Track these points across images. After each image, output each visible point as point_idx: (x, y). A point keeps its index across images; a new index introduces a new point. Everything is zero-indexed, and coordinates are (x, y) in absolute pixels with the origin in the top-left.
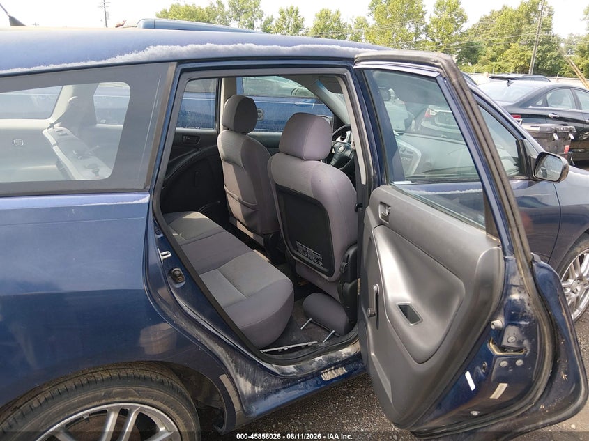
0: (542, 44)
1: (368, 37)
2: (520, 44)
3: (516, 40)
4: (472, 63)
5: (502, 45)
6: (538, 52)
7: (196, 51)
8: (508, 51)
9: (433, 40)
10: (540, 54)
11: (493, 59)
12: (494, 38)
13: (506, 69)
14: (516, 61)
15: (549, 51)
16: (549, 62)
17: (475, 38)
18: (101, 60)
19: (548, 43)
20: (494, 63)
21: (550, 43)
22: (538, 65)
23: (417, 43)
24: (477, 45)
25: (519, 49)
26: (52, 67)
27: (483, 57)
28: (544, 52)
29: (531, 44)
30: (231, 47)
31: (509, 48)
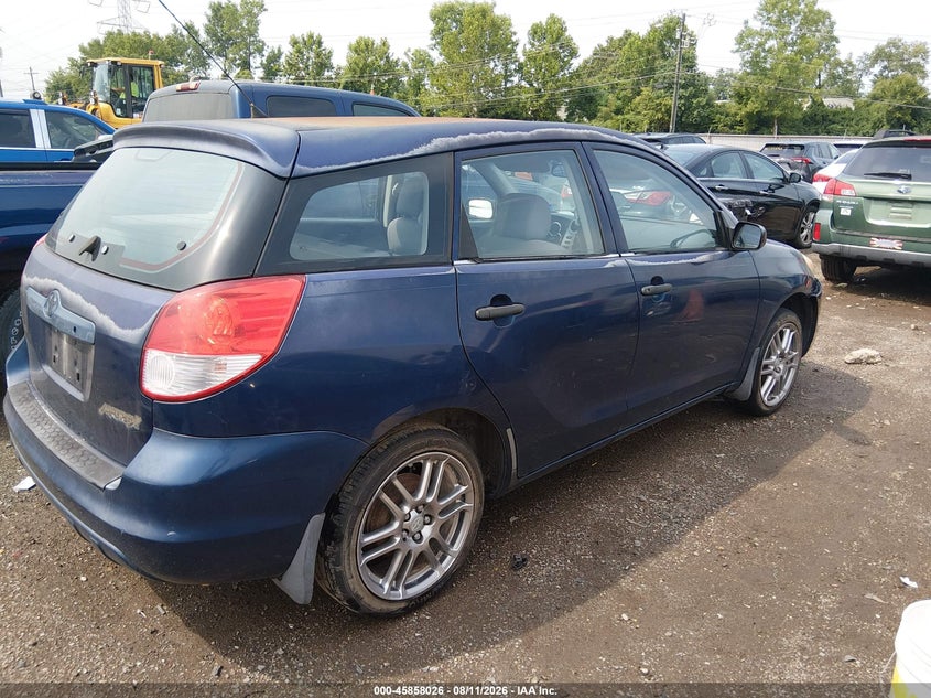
0: (684, 87)
1: (435, 82)
2: (654, 87)
3: (647, 82)
4: (590, 119)
5: (629, 91)
6: (680, 98)
7: (465, 141)
8: (638, 98)
9: (531, 85)
10: (683, 101)
11: (618, 111)
12: (616, 81)
13: (637, 125)
14: (651, 112)
15: (695, 96)
16: (696, 113)
17: (590, 80)
18: (407, 152)
19: (693, 85)
20: (619, 117)
21: (695, 85)
22: (681, 117)
23: (507, 89)
24: (594, 90)
25: (653, 95)
26: (374, 160)
27: (604, 109)
28: (687, 98)
29: (670, 87)
30: (487, 135)
31: (639, 94)
